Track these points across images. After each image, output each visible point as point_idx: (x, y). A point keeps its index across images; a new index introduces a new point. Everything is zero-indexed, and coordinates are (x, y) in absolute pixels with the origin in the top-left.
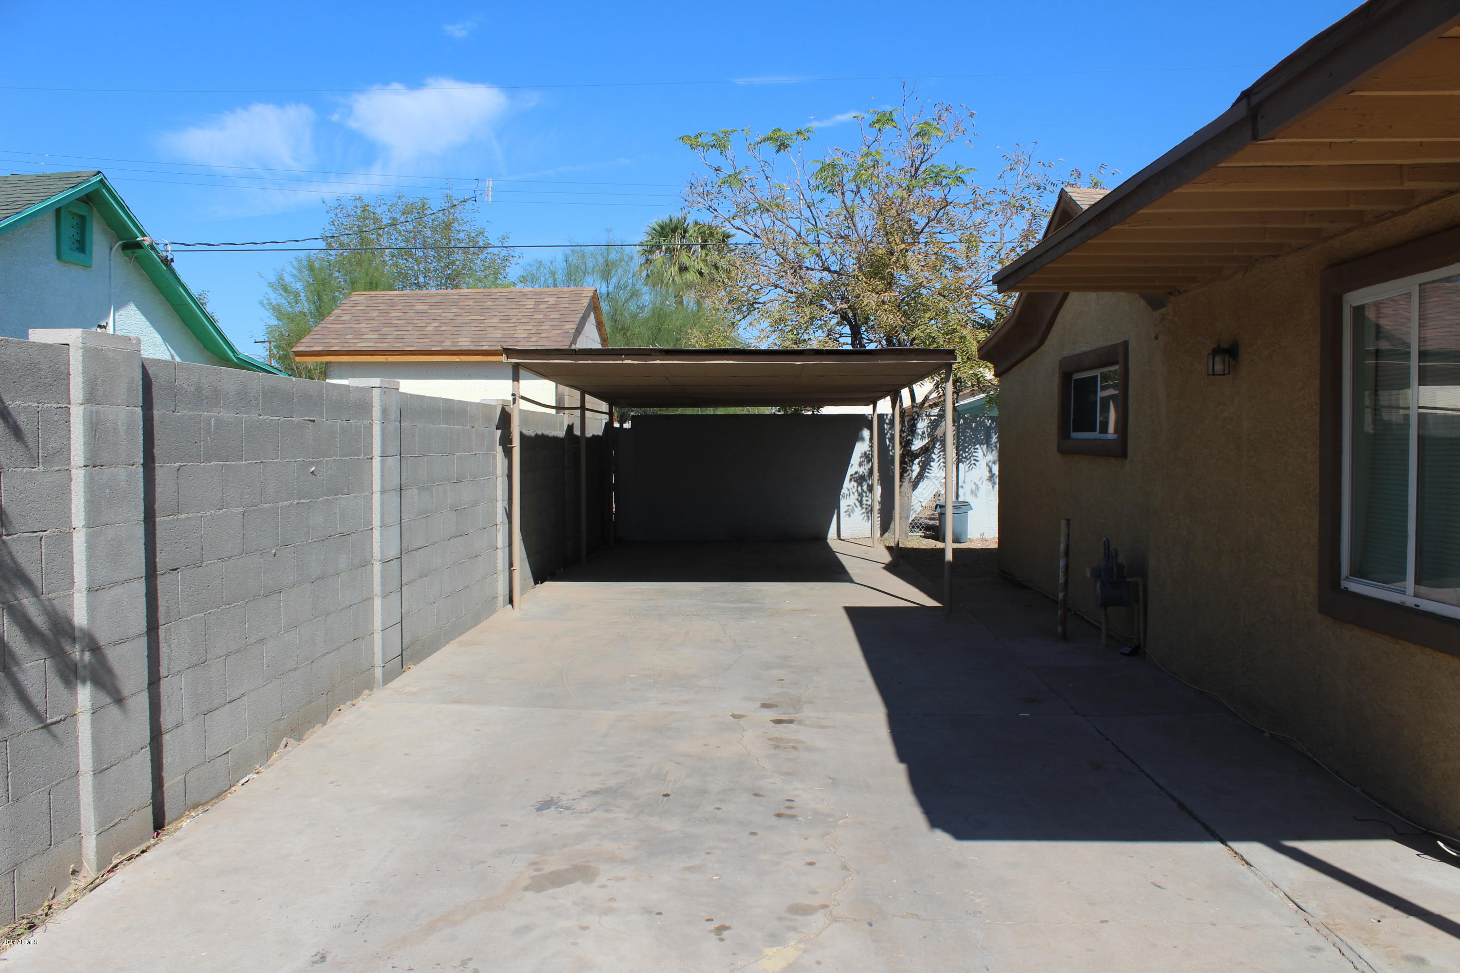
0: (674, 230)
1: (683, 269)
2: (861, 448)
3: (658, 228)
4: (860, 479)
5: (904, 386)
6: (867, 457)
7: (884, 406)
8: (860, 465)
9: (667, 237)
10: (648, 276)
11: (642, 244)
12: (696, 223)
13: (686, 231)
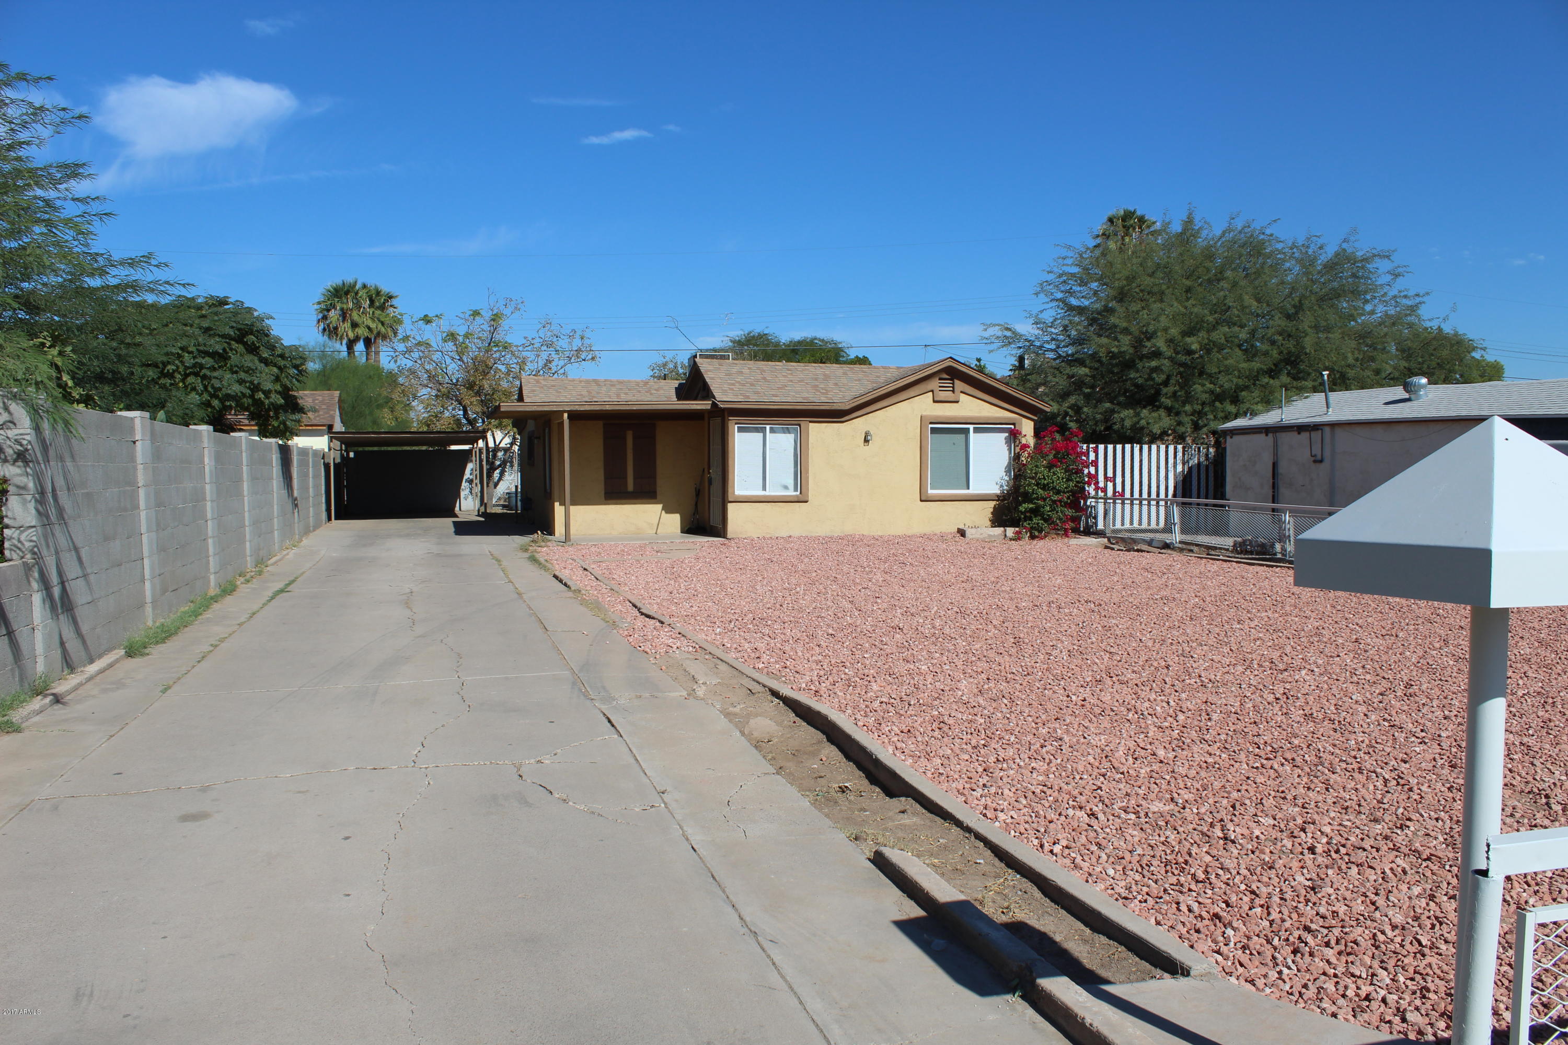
0: (347, 293)
1: (355, 325)
2: (470, 466)
3: (332, 289)
4: (470, 481)
6: (473, 471)
8: (470, 474)
9: (341, 298)
10: (324, 330)
11: (319, 303)
12: (364, 286)
13: (357, 293)
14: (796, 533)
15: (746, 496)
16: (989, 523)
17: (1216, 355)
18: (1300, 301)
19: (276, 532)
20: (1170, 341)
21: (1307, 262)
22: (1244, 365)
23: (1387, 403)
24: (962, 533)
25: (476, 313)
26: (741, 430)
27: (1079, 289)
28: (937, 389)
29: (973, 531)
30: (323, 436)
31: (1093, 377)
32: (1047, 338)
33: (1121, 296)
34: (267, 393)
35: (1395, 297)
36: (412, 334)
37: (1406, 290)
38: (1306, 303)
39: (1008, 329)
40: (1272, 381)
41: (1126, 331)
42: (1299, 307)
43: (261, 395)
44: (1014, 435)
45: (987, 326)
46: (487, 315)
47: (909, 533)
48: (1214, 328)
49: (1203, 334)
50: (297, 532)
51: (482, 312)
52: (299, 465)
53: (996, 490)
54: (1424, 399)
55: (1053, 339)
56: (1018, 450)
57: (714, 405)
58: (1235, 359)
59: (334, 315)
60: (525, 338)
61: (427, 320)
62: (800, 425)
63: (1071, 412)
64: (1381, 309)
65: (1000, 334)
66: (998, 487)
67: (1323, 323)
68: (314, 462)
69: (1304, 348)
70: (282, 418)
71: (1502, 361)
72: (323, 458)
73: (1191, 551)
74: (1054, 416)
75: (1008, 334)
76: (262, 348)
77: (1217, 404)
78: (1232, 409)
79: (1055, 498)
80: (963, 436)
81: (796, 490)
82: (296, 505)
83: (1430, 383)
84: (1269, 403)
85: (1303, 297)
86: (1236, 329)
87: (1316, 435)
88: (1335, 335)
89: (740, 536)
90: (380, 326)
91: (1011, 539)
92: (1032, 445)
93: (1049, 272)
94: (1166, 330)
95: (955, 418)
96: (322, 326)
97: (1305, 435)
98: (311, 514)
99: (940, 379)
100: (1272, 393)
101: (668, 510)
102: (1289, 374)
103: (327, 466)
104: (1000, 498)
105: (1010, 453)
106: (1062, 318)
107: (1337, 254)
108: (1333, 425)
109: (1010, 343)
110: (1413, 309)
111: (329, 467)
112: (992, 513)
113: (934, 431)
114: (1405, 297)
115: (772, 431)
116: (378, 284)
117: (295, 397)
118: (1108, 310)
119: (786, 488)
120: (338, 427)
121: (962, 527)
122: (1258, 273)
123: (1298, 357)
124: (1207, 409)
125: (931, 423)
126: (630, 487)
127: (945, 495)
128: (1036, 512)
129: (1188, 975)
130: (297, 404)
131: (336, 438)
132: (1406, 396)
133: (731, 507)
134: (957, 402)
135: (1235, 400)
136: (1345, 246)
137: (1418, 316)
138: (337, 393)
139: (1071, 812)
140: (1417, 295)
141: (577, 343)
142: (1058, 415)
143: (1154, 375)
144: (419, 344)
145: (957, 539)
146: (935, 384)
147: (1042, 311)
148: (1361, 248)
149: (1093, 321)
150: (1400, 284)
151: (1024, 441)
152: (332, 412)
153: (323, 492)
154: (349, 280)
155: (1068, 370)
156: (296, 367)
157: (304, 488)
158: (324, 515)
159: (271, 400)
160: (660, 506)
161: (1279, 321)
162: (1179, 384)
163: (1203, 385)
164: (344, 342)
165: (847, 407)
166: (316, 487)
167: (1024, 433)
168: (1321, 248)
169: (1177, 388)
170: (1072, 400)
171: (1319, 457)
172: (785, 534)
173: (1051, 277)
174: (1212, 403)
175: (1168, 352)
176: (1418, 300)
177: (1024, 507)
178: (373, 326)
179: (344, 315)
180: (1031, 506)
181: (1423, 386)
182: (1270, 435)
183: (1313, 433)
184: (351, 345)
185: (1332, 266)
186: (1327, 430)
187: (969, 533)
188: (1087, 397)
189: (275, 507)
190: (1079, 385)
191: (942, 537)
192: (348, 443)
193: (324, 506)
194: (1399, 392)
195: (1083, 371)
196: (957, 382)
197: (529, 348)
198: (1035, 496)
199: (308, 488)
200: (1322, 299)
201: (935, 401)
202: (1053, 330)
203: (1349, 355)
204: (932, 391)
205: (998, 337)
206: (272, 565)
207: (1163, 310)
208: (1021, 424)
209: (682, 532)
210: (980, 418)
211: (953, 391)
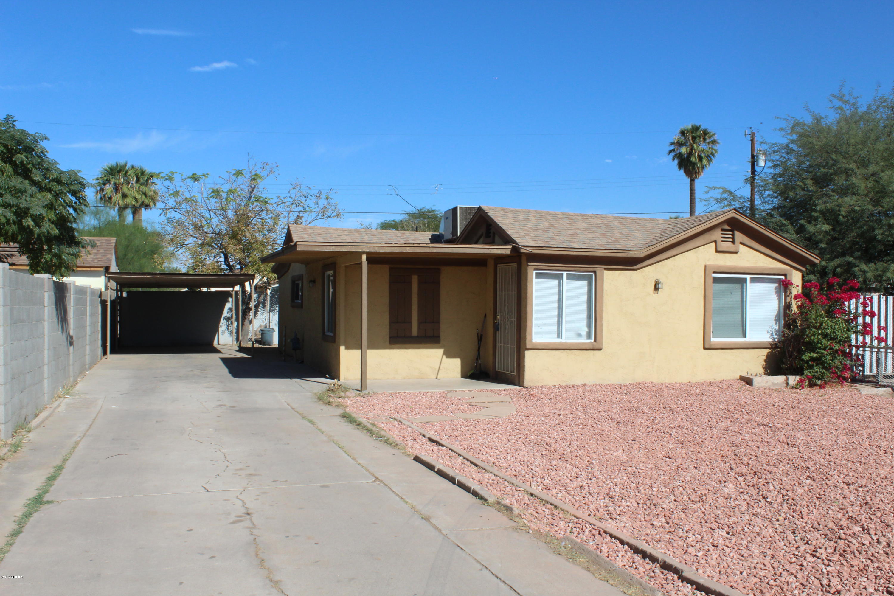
0: (119, 172)
1: (124, 196)
2: (228, 306)
3: (108, 169)
4: (228, 319)
5: (246, 281)
6: (230, 310)
7: (237, 288)
8: (228, 313)
9: (114, 175)
10: (101, 198)
11: (98, 179)
12: (133, 167)
13: (127, 172)
14: (590, 380)
15: (543, 344)
16: (762, 371)
19: (46, 381)
24: (747, 380)
25: (239, 173)
26: (539, 276)
28: (719, 240)
29: (759, 379)
30: (100, 277)
34: (38, 220)
36: (181, 190)
43: (29, 222)
44: (785, 286)
46: (248, 176)
47: (694, 380)
50: (71, 374)
51: (243, 172)
52: (76, 304)
53: (767, 339)
56: (787, 299)
57: (516, 250)
59: (109, 188)
60: (278, 197)
61: (195, 178)
62: (595, 272)
66: (769, 335)
68: (91, 301)
70: (55, 250)
72: (100, 296)
76: (34, 171)
79: (837, 347)
80: (738, 286)
81: (589, 337)
82: (71, 344)
89: (537, 384)
90: (144, 197)
91: (792, 388)
95: (735, 268)
96: (99, 196)
98: (88, 352)
99: (722, 230)
101: (449, 354)
103: (103, 303)
104: (773, 346)
105: (780, 302)
111: (106, 305)
112: (765, 361)
113: (716, 280)
115: (569, 278)
116: (142, 165)
117: (72, 230)
119: (579, 335)
120: (114, 268)
121: (746, 375)
125: (714, 273)
126: (415, 331)
127: (725, 343)
128: (818, 361)
130: (74, 237)
131: (113, 278)
133: (529, 356)
134: (736, 252)
138: (113, 240)
141: (323, 202)
144: (186, 200)
145: (746, 388)
146: (717, 234)
151: (793, 291)
152: (109, 256)
153: (99, 328)
154: (121, 162)
156: (74, 193)
157: (81, 326)
158: (100, 350)
159: (44, 230)
160: (441, 351)
164: (116, 209)
165: (642, 255)
166: (93, 324)
167: (793, 283)
172: (578, 382)
177: (806, 357)
178: (138, 197)
179: (116, 188)
180: (815, 355)
184: (122, 209)
187: (755, 381)
189: (46, 352)
191: (731, 385)
192: (122, 285)
193: (99, 342)
196: (737, 233)
197: (282, 205)
198: (819, 345)
199: (84, 327)
201: (717, 251)
204: (715, 242)
206: (37, 427)
208: (791, 275)
209: (463, 377)
210: (756, 268)
211: (733, 242)
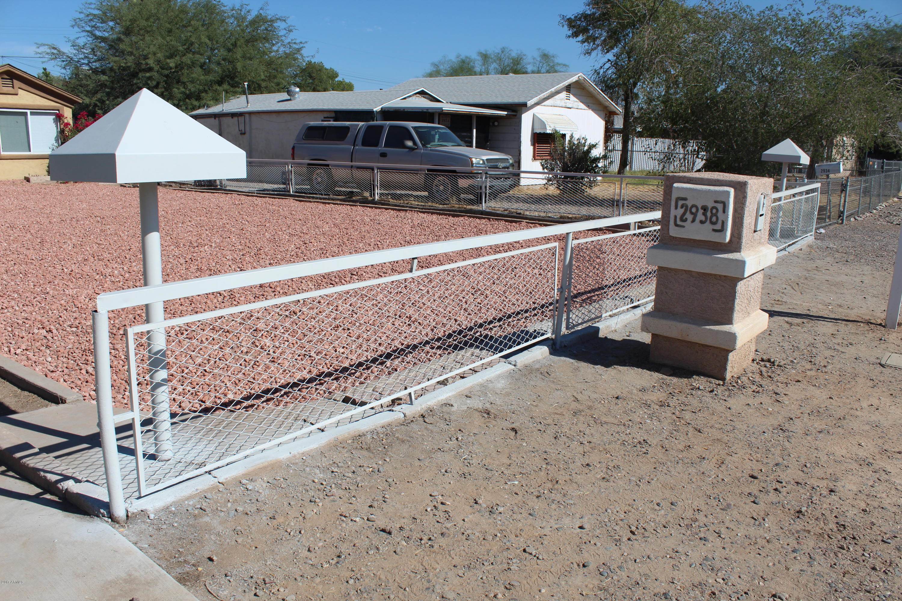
16: (45, 173)
17: (185, 71)
18: (235, 42)
20: (159, 62)
21: (240, 19)
22: (202, 77)
23: (279, 102)
24: (28, 180)
27: (101, 25)
29: (35, 178)
31: (112, 82)
32: (82, 56)
33: (128, 32)
35: (289, 43)
37: (295, 39)
38: (239, 43)
39: (54, 48)
40: (218, 88)
41: (131, 53)
42: (235, 45)
44: (59, 117)
45: (39, 45)
48: (184, 55)
49: (178, 58)
53: (49, 152)
54: (298, 99)
55: (86, 57)
56: (62, 126)
58: (197, 73)
63: (99, 104)
64: (282, 49)
65: (49, 51)
66: (50, 150)
67: (249, 55)
69: (237, 69)
71: (353, 82)
73: (171, 186)
74: (87, 106)
75: (55, 51)
77: (187, 100)
78: (196, 103)
80: (23, 117)
83: (301, 91)
84: (217, 100)
85: (237, 39)
86: (197, 56)
87: (241, 119)
88: (256, 62)
92: (72, 124)
93: (80, 13)
94: (155, 54)
95: (16, 105)
97: (235, 119)
99: (2, 79)
100: (219, 94)
102: (229, 84)
105: (57, 128)
106: (91, 44)
107: (257, 16)
108: (251, 113)
109: (56, 58)
110: (299, 50)
112: (47, 167)
114: (295, 43)
118: (119, 40)
121: (27, 176)
122: (211, 24)
123: (235, 73)
124: (181, 103)
127: (13, 156)
129: (65, 402)
132: (289, 98)
134: (17, 95)
135: (199, 98)
136: (261, 12)
137: (301, 54)
139: (36, 331)
140: (301, 43)
142: (90, 105)
143: (149, 82)
145: (24, 183)
147: (78, 38)
148: (270, 13)
149: (111, 47)
150: (292, 36)
151: (66, 121)
155: (94, 77)
161: (223, 52)
162: (164, 88)
163: (179, 89)
167: (65, 116)
168: (249, 12)
169: (163, 90)
170: (99, 96)
171: (243, 131)
173: (82, 16)
174: (184, 100)
175: (156, 68)
176: (301, 45)
181: (297, 93)
182: (217, 119)
183: (240, 118)
185: (253, 22)
186: (247, 116)
187: (32, 179)
188: (108, 94)
190: (103, 85)
191: (14, 183)
194: (285, 96)
195: (103, 78)
196: (15, 81)
200: (248, 41)
202: (85, 51)
203: (262, 73)
205: (48, 53)
207: (152, 41)
208: (63, 110)
210: (34, 105)
211: (13, 87)
